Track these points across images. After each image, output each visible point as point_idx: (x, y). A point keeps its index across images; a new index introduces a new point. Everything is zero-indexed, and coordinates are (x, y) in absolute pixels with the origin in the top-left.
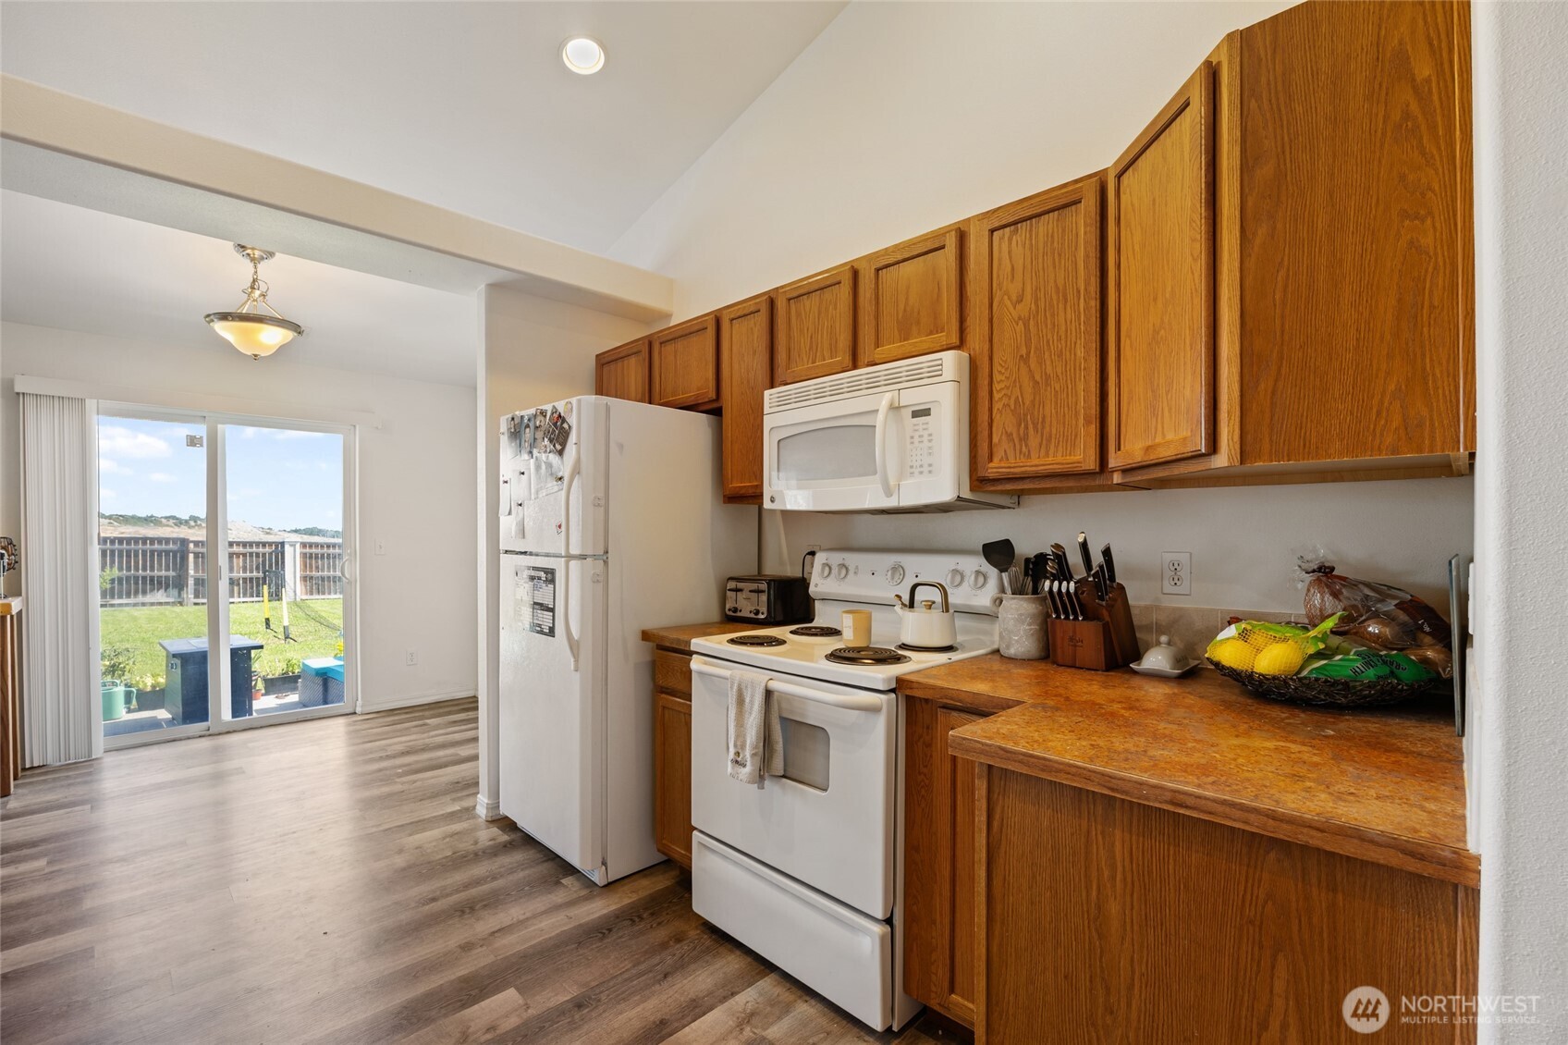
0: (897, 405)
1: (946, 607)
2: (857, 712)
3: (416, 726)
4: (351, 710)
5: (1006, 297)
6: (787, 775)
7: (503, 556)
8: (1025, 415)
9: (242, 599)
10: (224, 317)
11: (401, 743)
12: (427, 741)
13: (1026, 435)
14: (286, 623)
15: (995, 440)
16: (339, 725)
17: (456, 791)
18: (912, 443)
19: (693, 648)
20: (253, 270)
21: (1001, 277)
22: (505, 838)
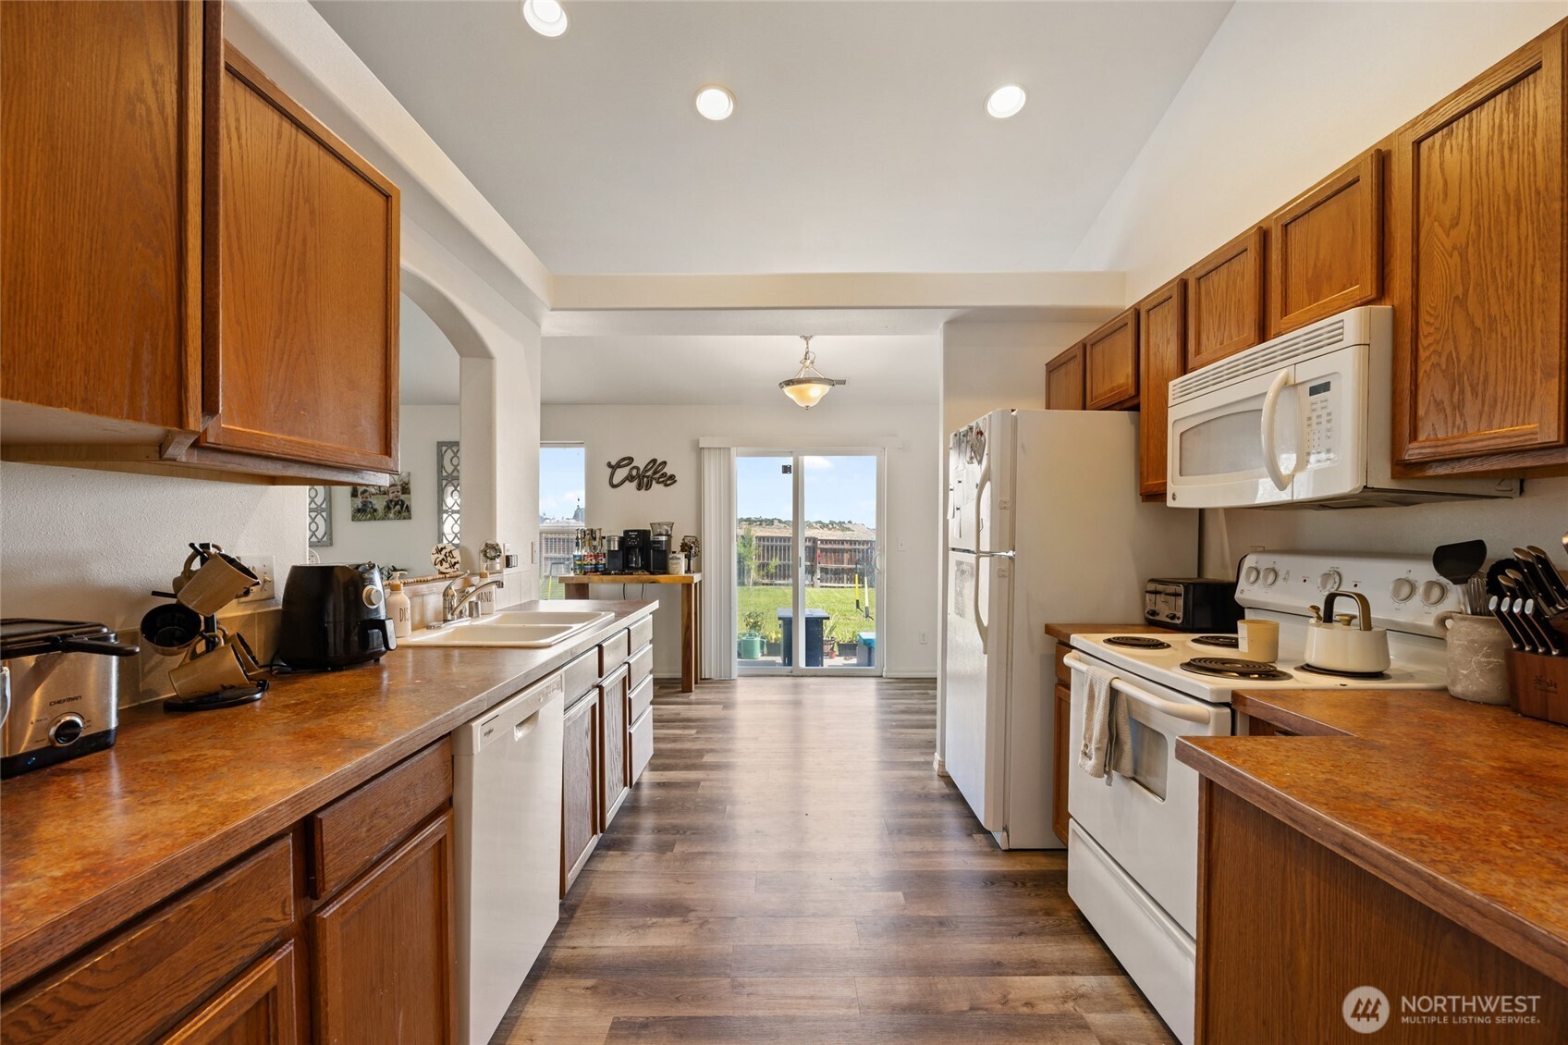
0: (1292, 382)
1: (1367, 624)
2: (1189, 723)
3: (919, 694)
4: (879, 674)
5: (1436, 224)
6: (1138, 778)
7: (951, 552)
8: (1461, 375)
9: (849, 585)
10: (789, 383)
11: (903, 704)
12: (922, 706)
13: (1462, 401)
14: (867, 605)
15: (1421, 412)
16: (871, 684)
17: (927, 748)
18: (1309, 425)
19: (1073, 643)
20: (806, 346)
21: (1430, 198)
22: (947, 791)
